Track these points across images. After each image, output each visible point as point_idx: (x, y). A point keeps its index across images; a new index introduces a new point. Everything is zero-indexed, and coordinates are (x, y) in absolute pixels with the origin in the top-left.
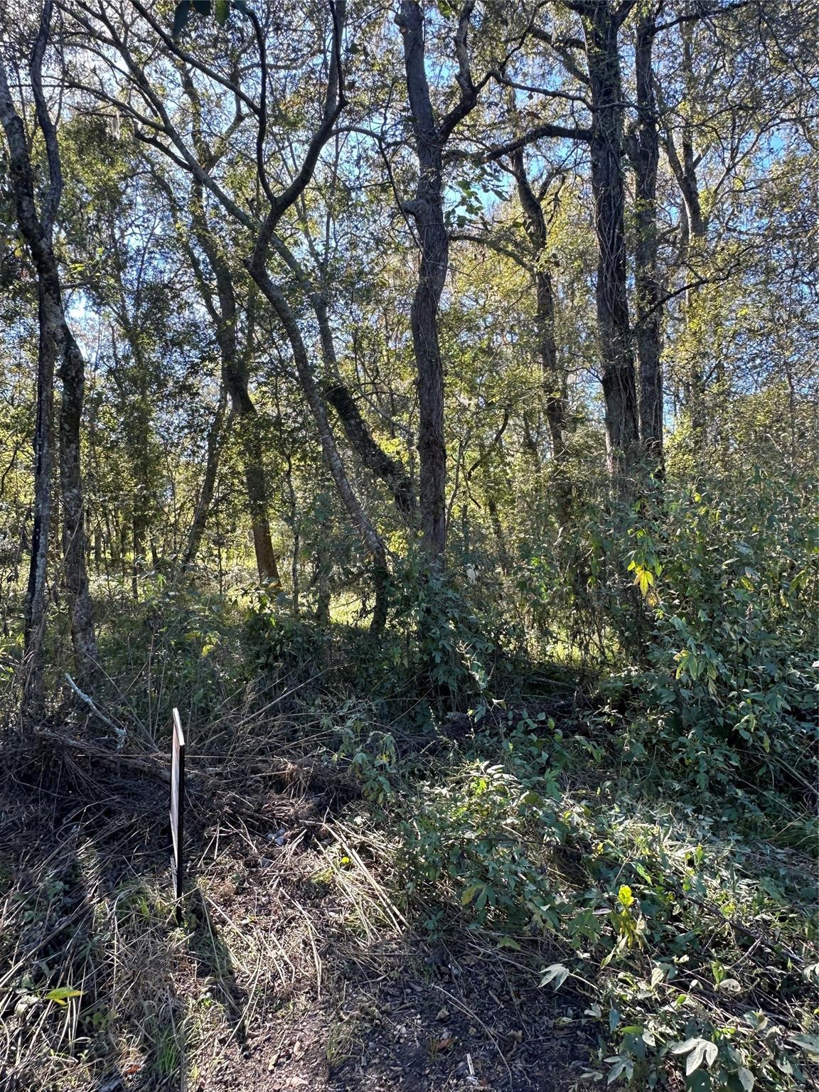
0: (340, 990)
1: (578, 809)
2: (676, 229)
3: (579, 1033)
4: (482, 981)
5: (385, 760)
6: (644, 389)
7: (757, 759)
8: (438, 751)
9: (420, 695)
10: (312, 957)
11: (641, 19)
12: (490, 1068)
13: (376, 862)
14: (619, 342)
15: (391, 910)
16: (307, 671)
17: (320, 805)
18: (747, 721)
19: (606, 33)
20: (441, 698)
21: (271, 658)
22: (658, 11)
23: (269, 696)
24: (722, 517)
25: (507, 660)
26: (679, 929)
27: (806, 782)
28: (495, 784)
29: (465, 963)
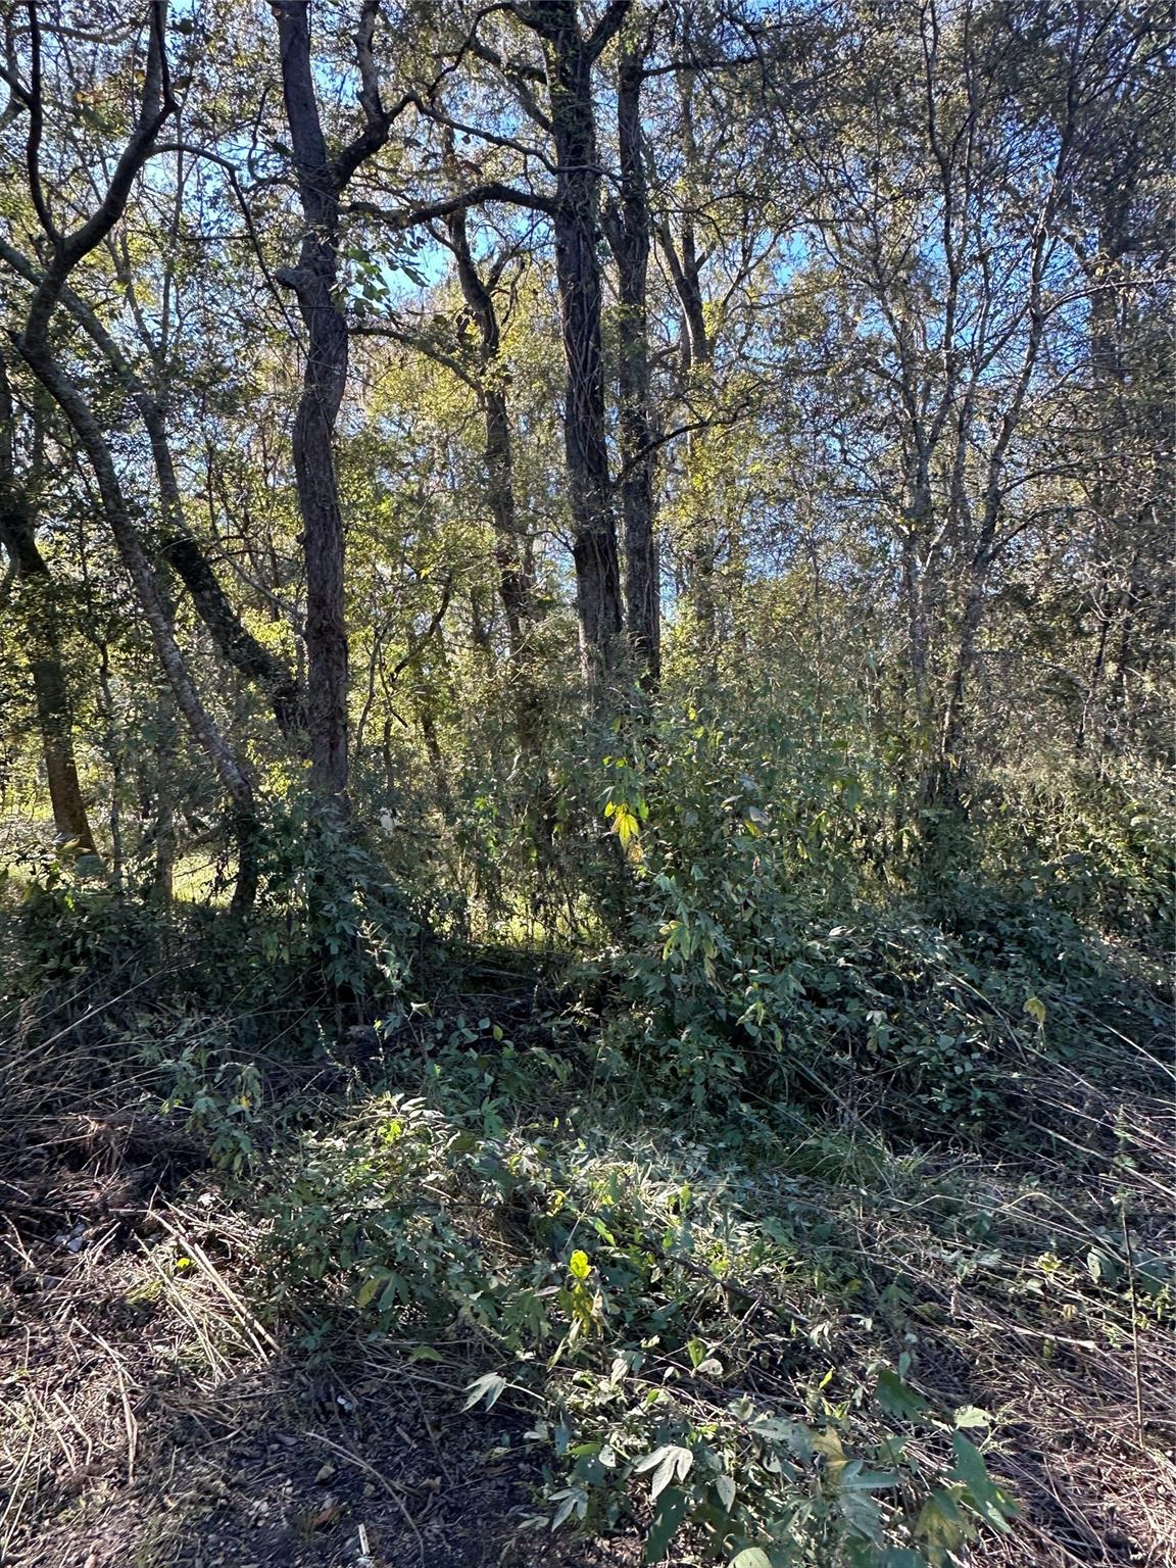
0: (164, 1463)
1: (529, 1151)
2: (674, 349)
3: (521, 1465)
4: (387, 1415)
5: (245, 1105)
6: (632, 566)
7: (766, 1061)
8: (332, 1086)
9: (307, 1004)
10: (123, 1420)
11: (624, 56)
12: (393, 1539)
13: (234, 1258)
14: (594, 499)
15: (254, 1330)
16: (125, 979)
17: (144, 1182)
18: (755, 1012)
19: (574, 66)
20: (341, 1006)
21: (68, 958)
22: (648, 48)
23: (62, 1020)
24: (723, 740)
25: (440, 945)
26: (659, 1301)
27: (826, 1086)
28: (412, 1126)
29: (362, 1392)
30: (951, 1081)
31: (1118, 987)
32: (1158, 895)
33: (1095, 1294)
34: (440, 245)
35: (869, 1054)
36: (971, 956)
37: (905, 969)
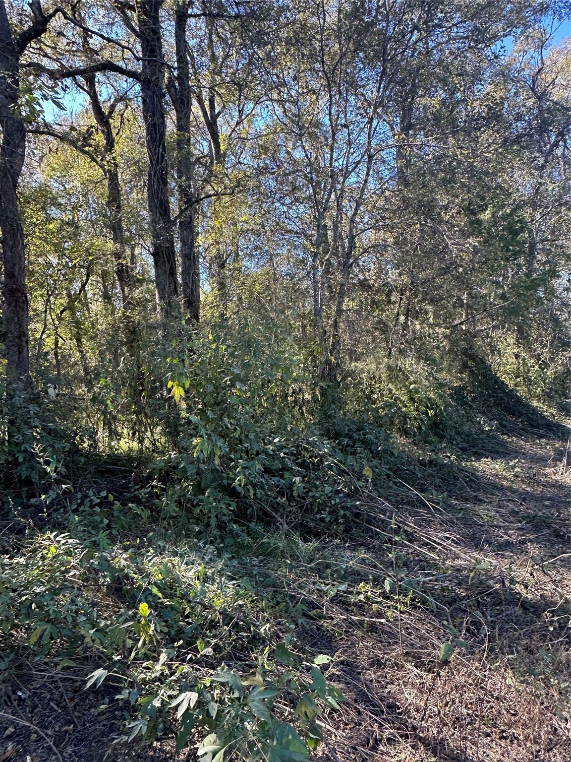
1: (125, 556)
2: (206, 156)
3: (116, 712)
4: (46, 698)
6: (184, 263)
7: (246, 504)
8: (18, 530)
9: (6, 488)
11: (178, 5)
12: (46, 759)
14: (163, 228)
18: (239, 480)
19: (150, 6)
22: (190, 3)
24: (226, 350)
25: (82, 455)
26: (189, 623)
27: (274, 514)
28: (62, 548)
29: (32, 687)
30: (331, 507)
31: (404, 461)
32: (421, 420)
33: (387, 598)
34: (81, 91)
35: (293, 497)
36: (341, 450)
37: (311, 457)
